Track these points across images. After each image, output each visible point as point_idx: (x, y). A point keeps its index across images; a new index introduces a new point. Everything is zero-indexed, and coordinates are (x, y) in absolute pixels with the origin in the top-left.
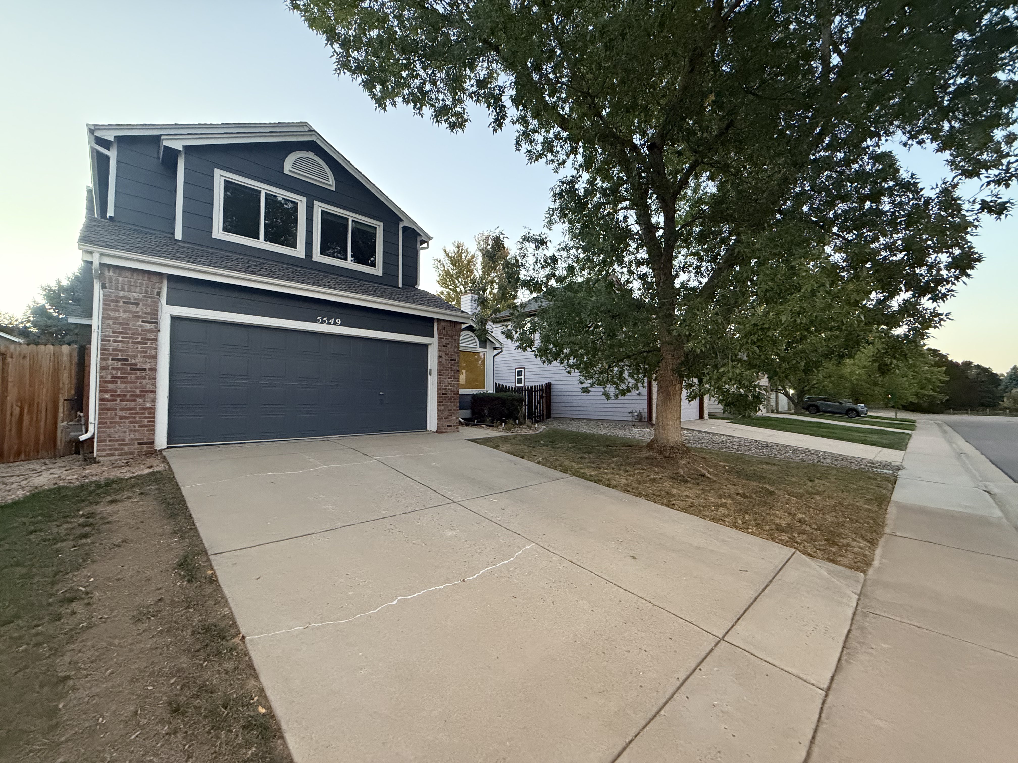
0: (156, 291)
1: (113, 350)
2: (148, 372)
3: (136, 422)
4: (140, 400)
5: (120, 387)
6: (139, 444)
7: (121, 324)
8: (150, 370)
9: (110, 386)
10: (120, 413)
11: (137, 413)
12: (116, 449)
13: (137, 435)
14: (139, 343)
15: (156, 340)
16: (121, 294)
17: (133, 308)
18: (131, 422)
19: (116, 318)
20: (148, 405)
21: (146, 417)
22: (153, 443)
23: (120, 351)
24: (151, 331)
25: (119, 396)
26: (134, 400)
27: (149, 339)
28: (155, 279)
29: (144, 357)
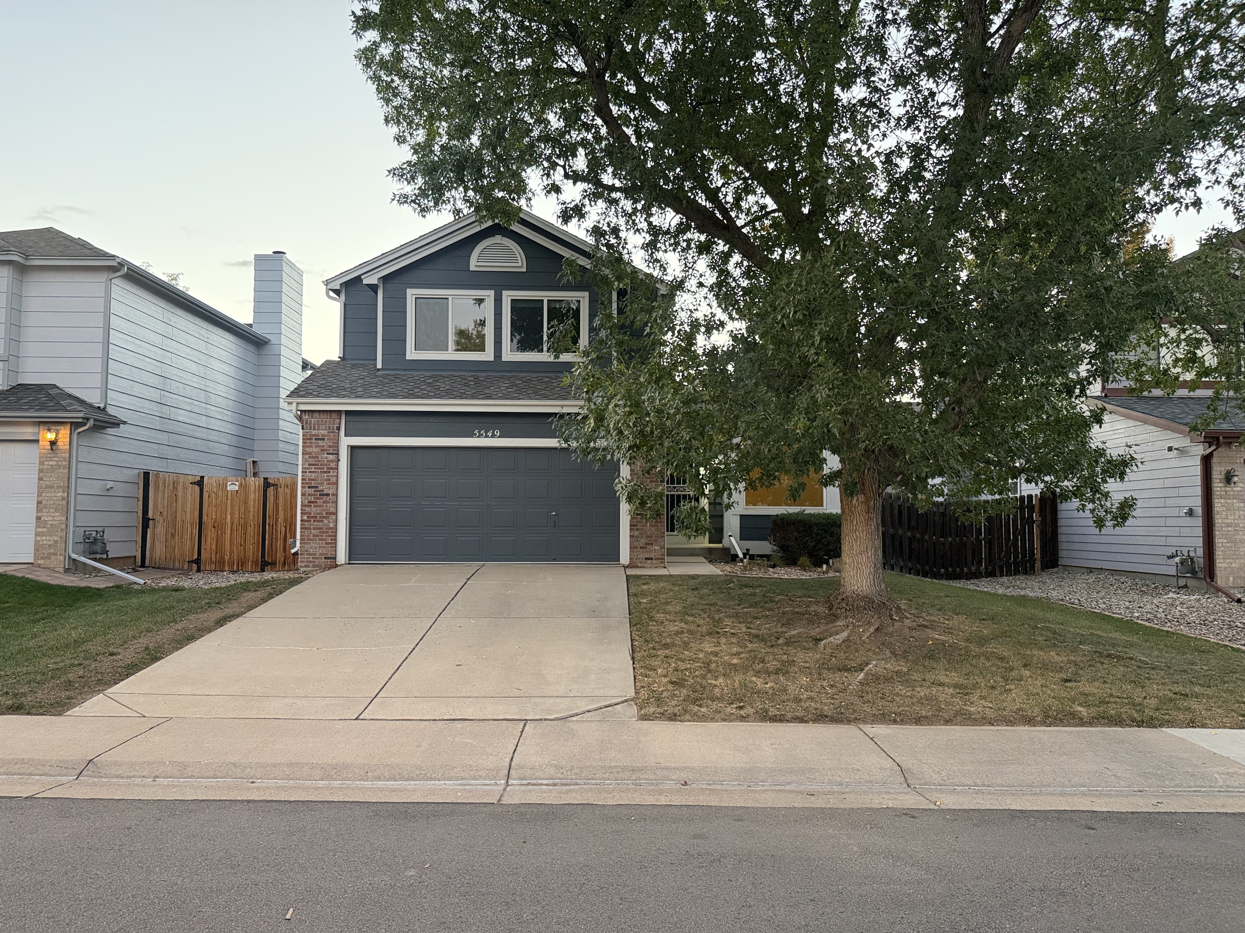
0: (336, 426)
1: (309, 480)
2: (331, 497)
3: (323, 540)
4: (326, 521)
5: (313, 510)
6: (325, 558)
7: (313, 457)
8: (333, 495)
9: (307, 509)
10: (313, 531)
11: (324, 532)
12: (311, 562)
13: (324, 551)
14: (325, 472)
15: (337, 469)
16: (314, 432)
17: (321, 443)
18: (320, 540)
19: (310, 453)
20: (331, 525)
21: (329, 536)
22: (335, 558)
23: (313, 480)
24: (332, 461)
25: (312, 517)
26: (322, 521)
27: (332, 469)
28: (334, 416)
29: (329, 484)
